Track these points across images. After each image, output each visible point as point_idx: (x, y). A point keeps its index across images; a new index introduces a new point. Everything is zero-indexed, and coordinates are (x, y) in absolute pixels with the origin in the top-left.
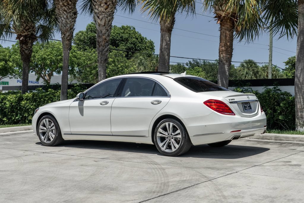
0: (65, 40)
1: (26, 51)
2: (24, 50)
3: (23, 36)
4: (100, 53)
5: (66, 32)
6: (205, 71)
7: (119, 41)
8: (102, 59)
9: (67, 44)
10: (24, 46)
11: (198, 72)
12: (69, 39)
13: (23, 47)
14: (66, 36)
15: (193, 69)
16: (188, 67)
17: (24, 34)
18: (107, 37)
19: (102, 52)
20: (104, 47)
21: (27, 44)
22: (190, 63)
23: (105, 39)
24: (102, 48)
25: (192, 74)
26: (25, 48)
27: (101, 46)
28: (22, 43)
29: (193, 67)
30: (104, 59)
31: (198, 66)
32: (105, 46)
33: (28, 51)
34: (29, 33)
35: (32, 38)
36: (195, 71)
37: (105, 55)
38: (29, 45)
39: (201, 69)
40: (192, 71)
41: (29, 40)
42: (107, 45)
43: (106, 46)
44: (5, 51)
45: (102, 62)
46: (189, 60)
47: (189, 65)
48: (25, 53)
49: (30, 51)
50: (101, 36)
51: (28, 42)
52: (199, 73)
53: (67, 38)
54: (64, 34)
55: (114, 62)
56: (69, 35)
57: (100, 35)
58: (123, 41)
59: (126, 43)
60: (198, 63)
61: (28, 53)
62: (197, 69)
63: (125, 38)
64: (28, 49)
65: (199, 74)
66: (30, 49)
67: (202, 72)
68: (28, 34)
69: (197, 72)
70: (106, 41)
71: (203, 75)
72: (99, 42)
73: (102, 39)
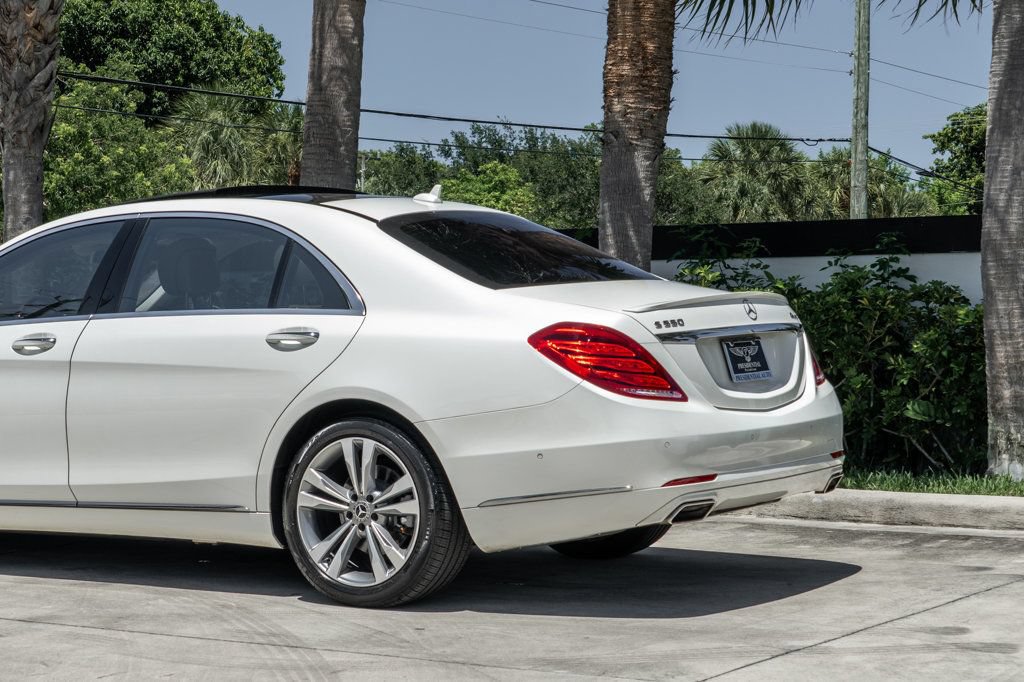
4: (14, 96)
6: (535, 181)
7: (103, 34)
8: (23, 127)
11: (502, 187)
15: (477, 173)
16: (449, 162)
18: (45, 15)
19: (20, 89)
20: (29, 64)
22: (460, 140)
23: (37, 26)
24: (22, 72)
25: (471, 195)
27: (17, 63)
29: (476, 164)
30: (34, 125)
31: (502, 159)
32: (38, 61)
36: (483, 183)
37: (38, 105)
39: (513, 174)
40: (469, 181)
42: (47, 57)
43: (43, 63)
45: (24, 140)
46: (456, 131)
47: (454, 154)
50: (17, 14)
52: (503, 192)
55: (81, 137)
57: (13, 6)
58: (123, 33)
59: (143, 45)
60: (498, 143)
62: (495, 172)
63: (135, 19)
65: (505, 197)
67: (520, 185)
69: (495, 188)
70: (40, 37)
71: (526, 200)
72: (8, 41)
73: (22, 24)
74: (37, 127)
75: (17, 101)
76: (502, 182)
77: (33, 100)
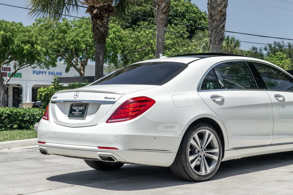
0: (159, 13)
1: (101, 29)
2: (99, 27)
3: (97, 8)
4: (214, 30)
5: (162, 2)
6: (290, 57)
8: (217, 39)
9: (162, 18)
10: (98, 22)
11: (282, 59)
12: (165, 12)
13: (96, 23)
14: (161, 8)
15: (275, 55)
16: (267, 52)
17: (98, 6)
18: (223, 8)
19: (216, 29)
20: (219, 22)
21: (103, 20)
22: (270, 45)
23: (221, 11)
24: (216, 24)
25: (273, 61)
26: (100, 24)
27: (215, 21)
28: (95, 17)
29: (275, 53)
31: (281, 51)
32: (221, 21)
33: (103, 28)
34: (105, 4)
35: (109, 11)
36: (277, 58)
37: (221, 33)
38: (105, 20)
39: (285, 56)
40: (273, 57)
41: (106, 13)
42: (223, 20)
43: (222, 21)
44: (31, 31)
45: (217, 42)
47: (268, 50)
48: (99, 31)
49: (106, 29)
50: (215, 8)
51: (104, 16)
52: (282, 61)
53: (162, 10)
54: (159, 5)
56: (165, 7)
57: (214, 5)
60: (280, 47)
61: (104, 31)
62: (280, 55)
64: (104, 26)
65: (283, 62)
66: (106, 25)
67: (287, 58)
68: (104, 6)
69: (280, 59)
70: (222, 14)
71: (289, 63)
72: (213, 15)
73: (217, 11)
74: (220, 39)
75: (215, 32)
76: (282, 58)
77: (220, 32)
